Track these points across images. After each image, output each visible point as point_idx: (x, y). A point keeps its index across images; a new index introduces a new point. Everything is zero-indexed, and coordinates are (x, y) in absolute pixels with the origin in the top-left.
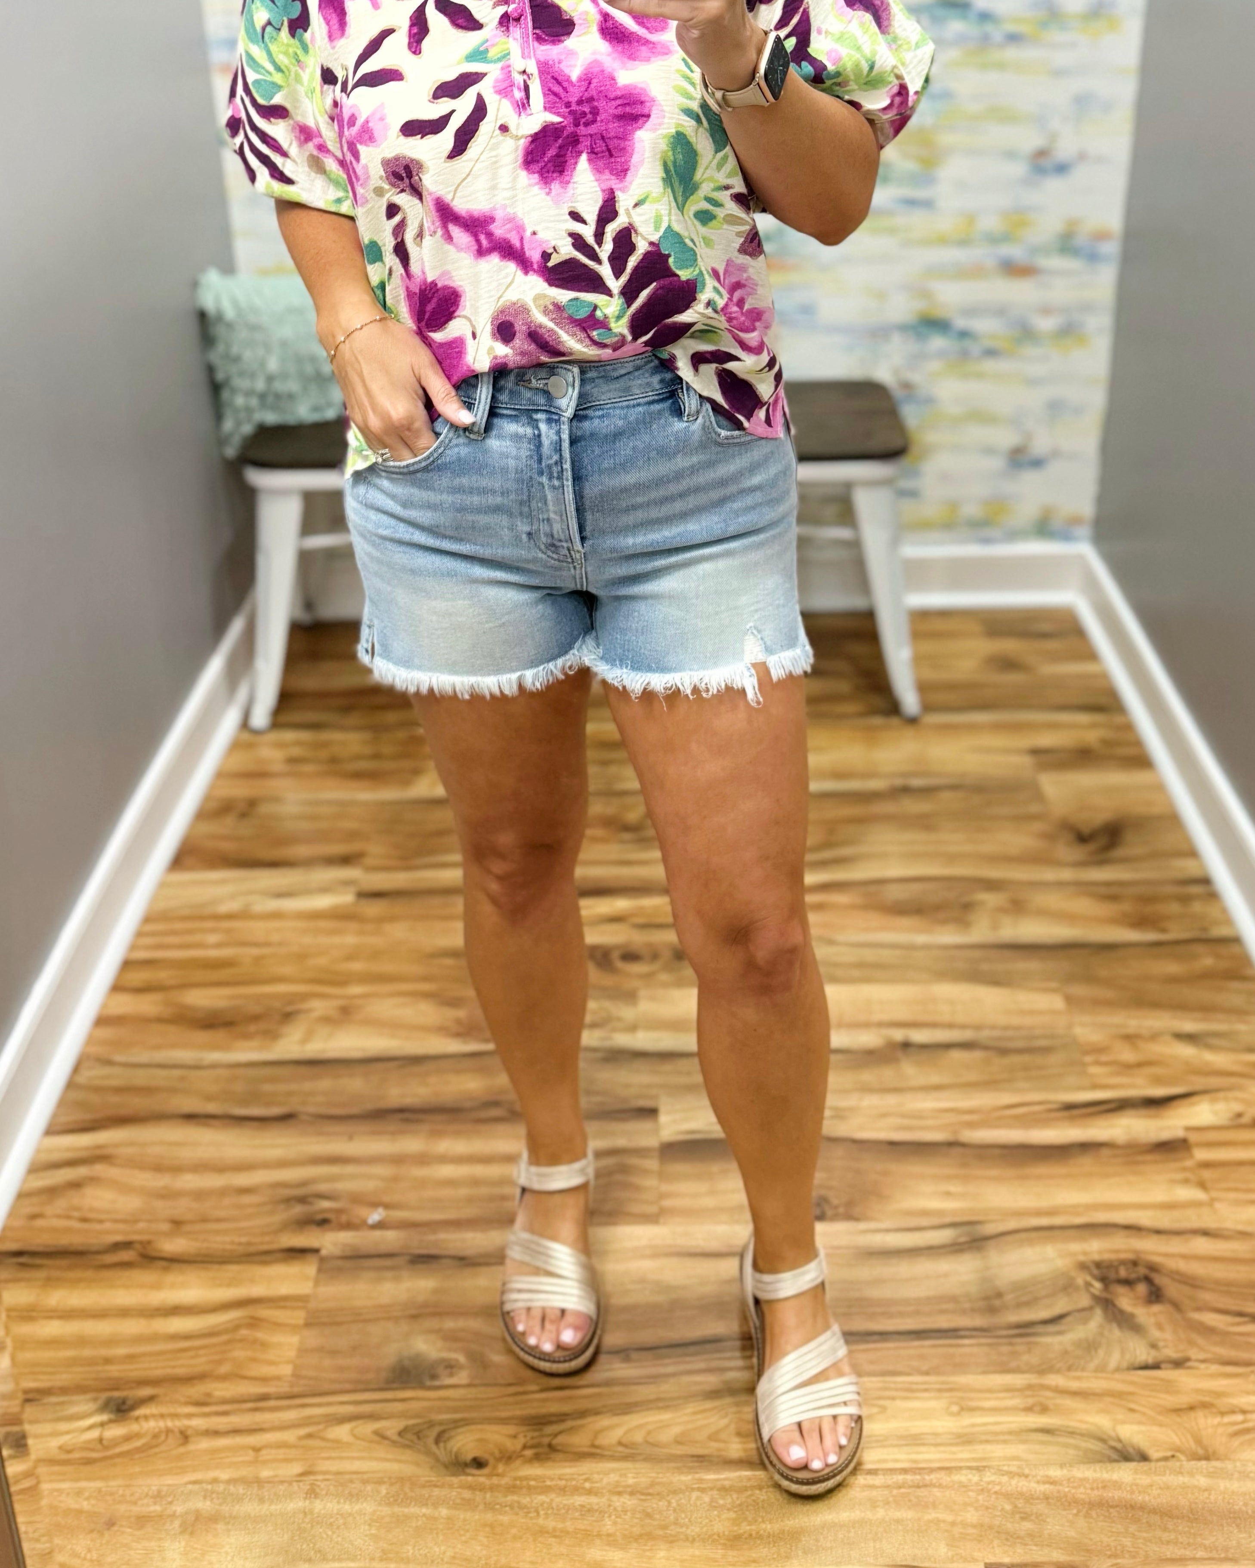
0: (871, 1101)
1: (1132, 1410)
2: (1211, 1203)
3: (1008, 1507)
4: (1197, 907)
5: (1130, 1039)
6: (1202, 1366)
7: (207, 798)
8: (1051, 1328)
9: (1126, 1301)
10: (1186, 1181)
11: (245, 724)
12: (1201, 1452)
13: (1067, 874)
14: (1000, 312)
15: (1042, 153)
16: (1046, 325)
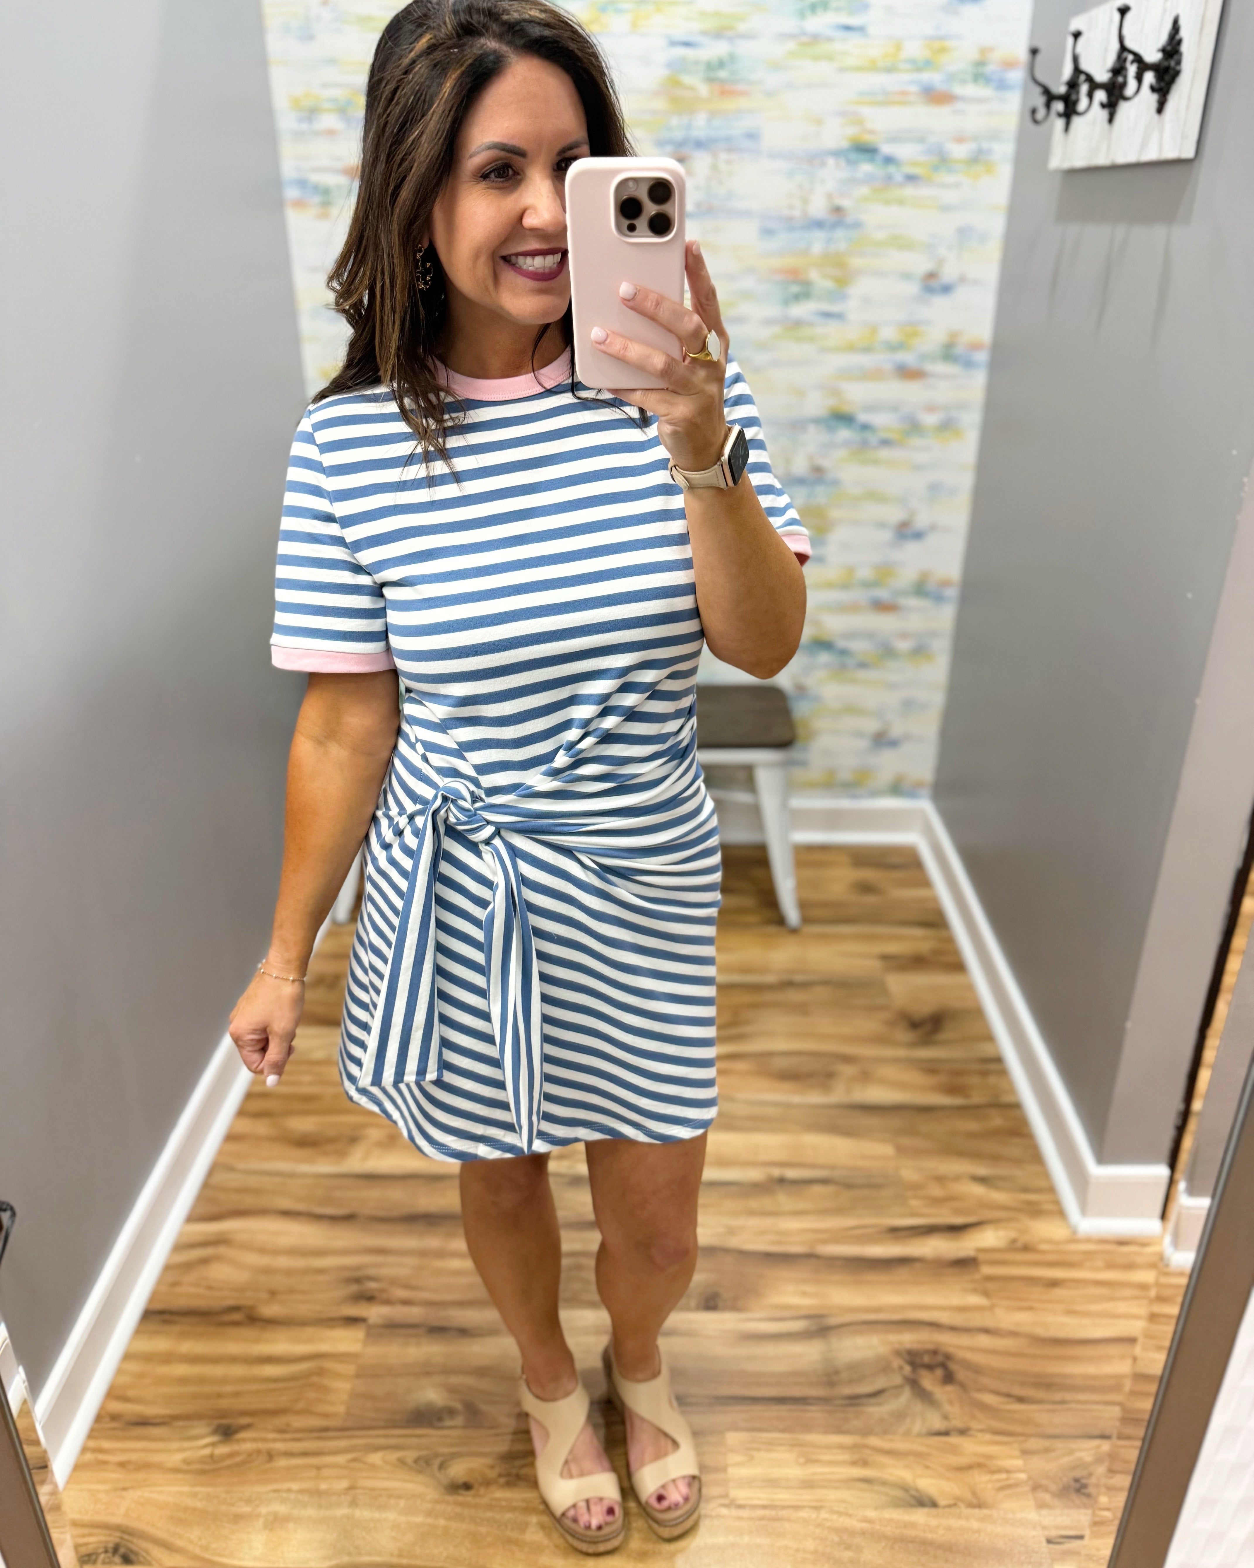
0: (754, 1222)
1: (927, 1467)
2: (991, 1308)
3: (836, 1539)
4: (992, 1080)
5: (940, 1179)
6: (980, 1435)
8: (873, 1400)
9: (928, 1381)
10: (975, 1291)
12: (975, 1501)
13: (902, 1052)
14: (869, 635)
15: (904, 524)
16: (903, 646)
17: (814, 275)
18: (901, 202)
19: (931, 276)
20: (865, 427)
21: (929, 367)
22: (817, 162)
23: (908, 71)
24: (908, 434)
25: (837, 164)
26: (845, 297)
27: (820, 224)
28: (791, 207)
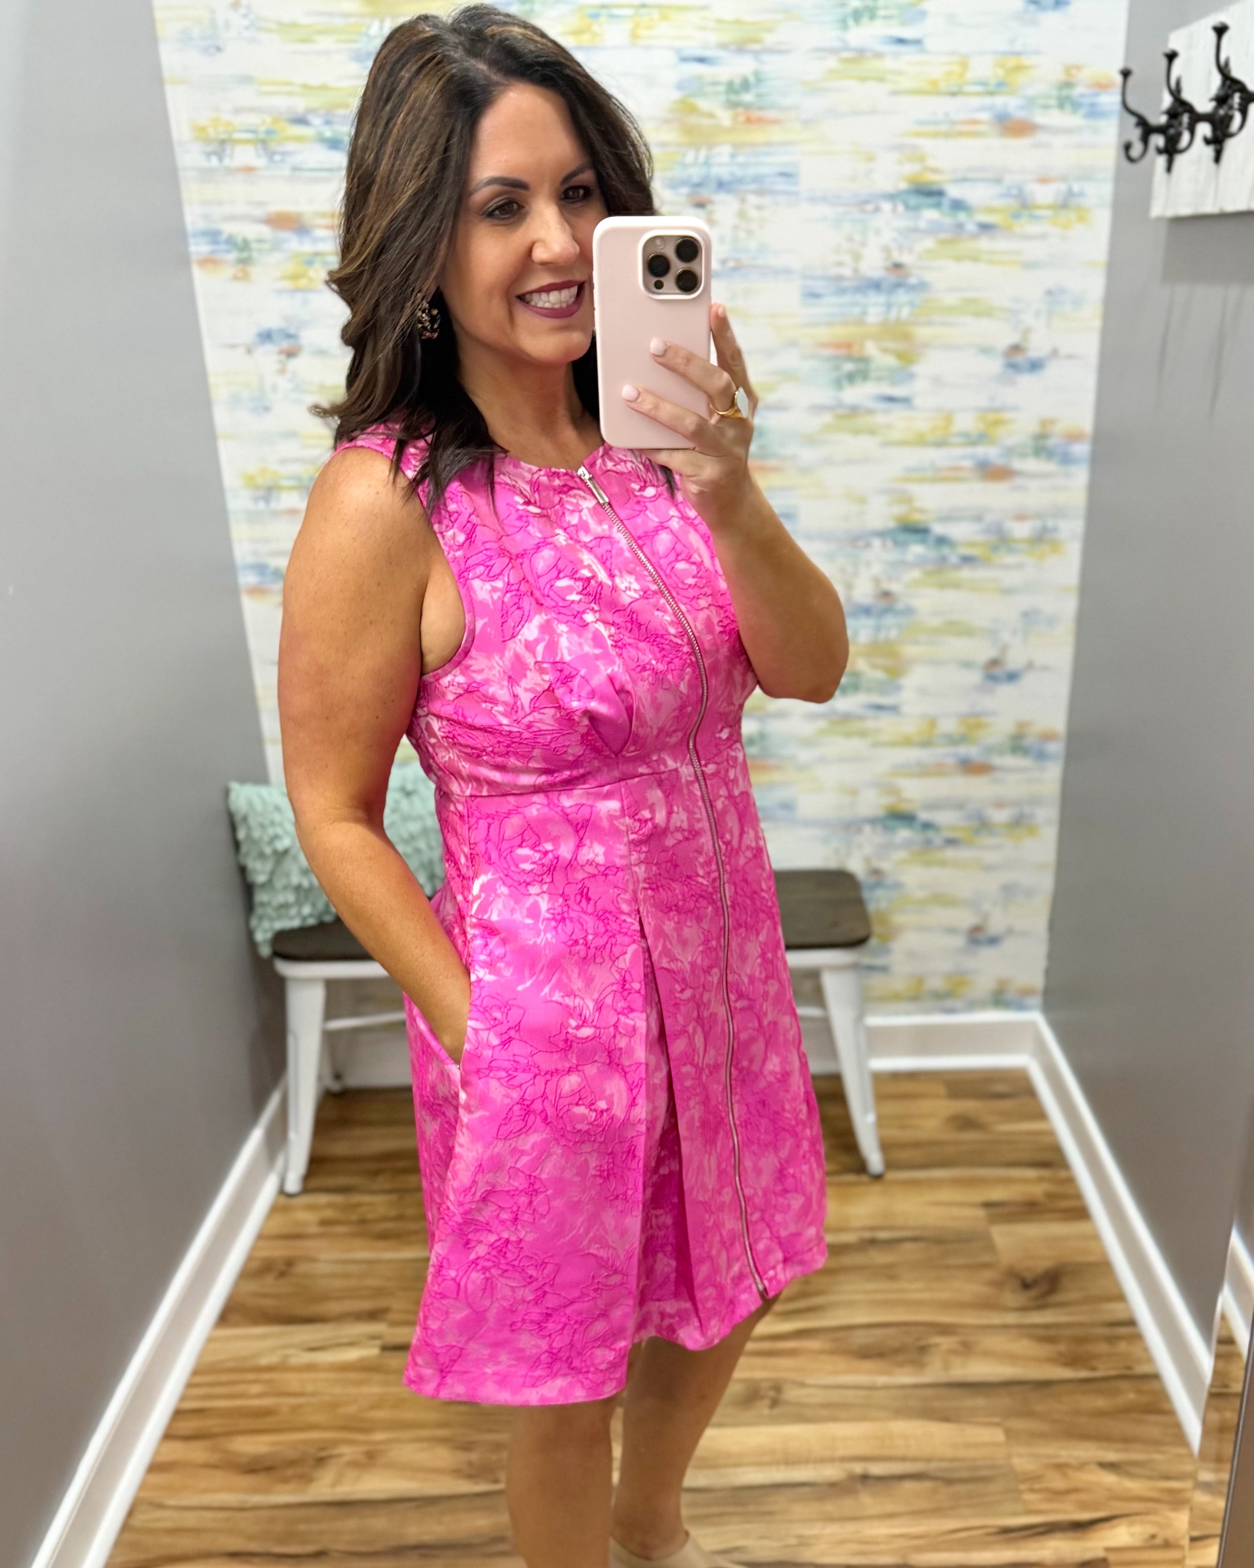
0: (833, 1530)
4: (1122, 1347)
5: (1061, 1467)
7: (250, 1259)
11: (281, 1191)
13: (1011, 1318)
14: (959, 805)
15: (994, 663)
16: (1001, 816)
17: (871, 349)
18: (975, 258)
19: (1016, 349)
20: (942, 541)
21: (1017, 464)
22: (870, 207)
23: (978, 94)
24: (995, 548)
25: (894, 210)
26: (911, 376)
27: (876, 286)
28: (840, 264)
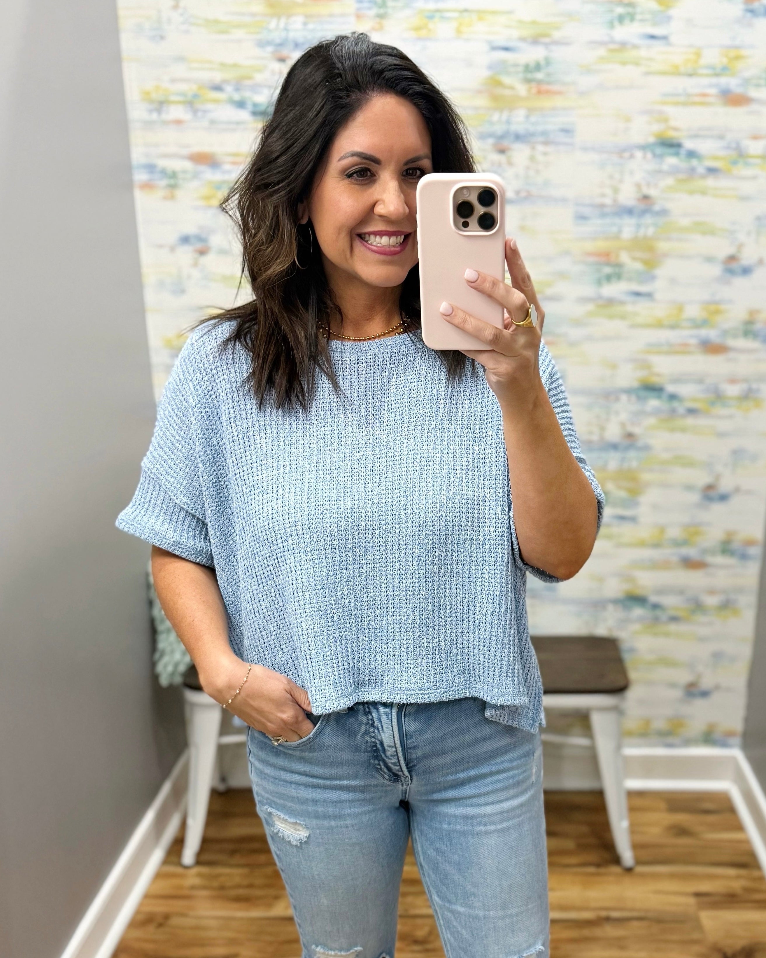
7: (137, 912)
14: (681, 592)
15: (710, 487)
16: (711, 601)
17: (624, 258)
18: (703, 192)
19: (732, 258)
20: (673, 397)
21: (731, 342)
22: (626, 155)
23: (707, 75)
24: (712, 403)
25: (644, 157)
26: (653, 278)
27: (629, 211)
28: (603, 195)
